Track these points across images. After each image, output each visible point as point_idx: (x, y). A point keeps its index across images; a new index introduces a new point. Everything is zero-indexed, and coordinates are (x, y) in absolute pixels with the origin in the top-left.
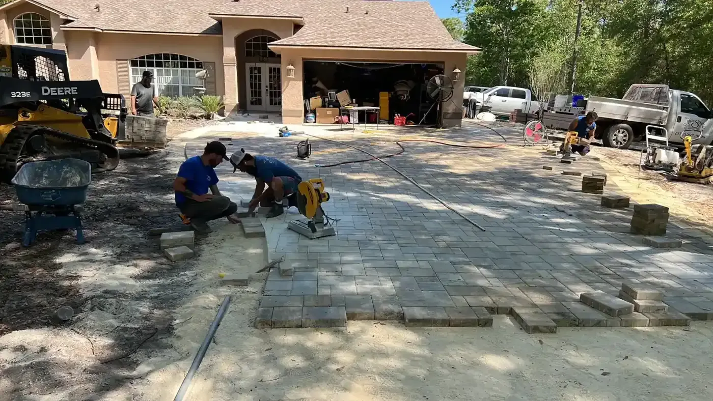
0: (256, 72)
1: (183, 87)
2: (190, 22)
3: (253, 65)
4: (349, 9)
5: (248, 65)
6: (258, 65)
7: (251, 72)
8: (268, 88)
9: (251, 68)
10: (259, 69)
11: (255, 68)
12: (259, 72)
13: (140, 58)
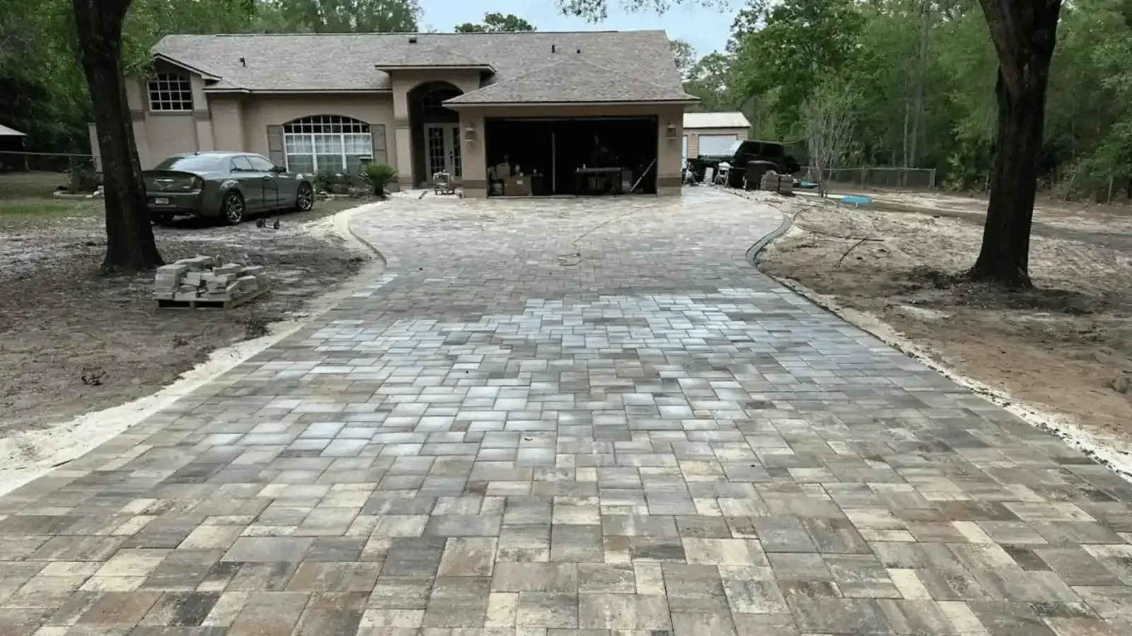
0: (437, 134)
1: (347, 156)
2: (354, 75)
3: (433, 126)
4: (556, 48)
5: (427, 127)
6: (440, 125)
7: (431, 134)
8: (453, 155)
9: (430, 129)
10: (441, 131)
11: (436, 130)
12: (441, 134)
13: (295, 122)
